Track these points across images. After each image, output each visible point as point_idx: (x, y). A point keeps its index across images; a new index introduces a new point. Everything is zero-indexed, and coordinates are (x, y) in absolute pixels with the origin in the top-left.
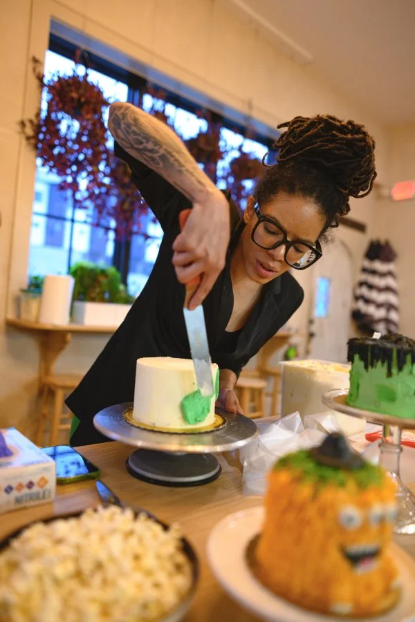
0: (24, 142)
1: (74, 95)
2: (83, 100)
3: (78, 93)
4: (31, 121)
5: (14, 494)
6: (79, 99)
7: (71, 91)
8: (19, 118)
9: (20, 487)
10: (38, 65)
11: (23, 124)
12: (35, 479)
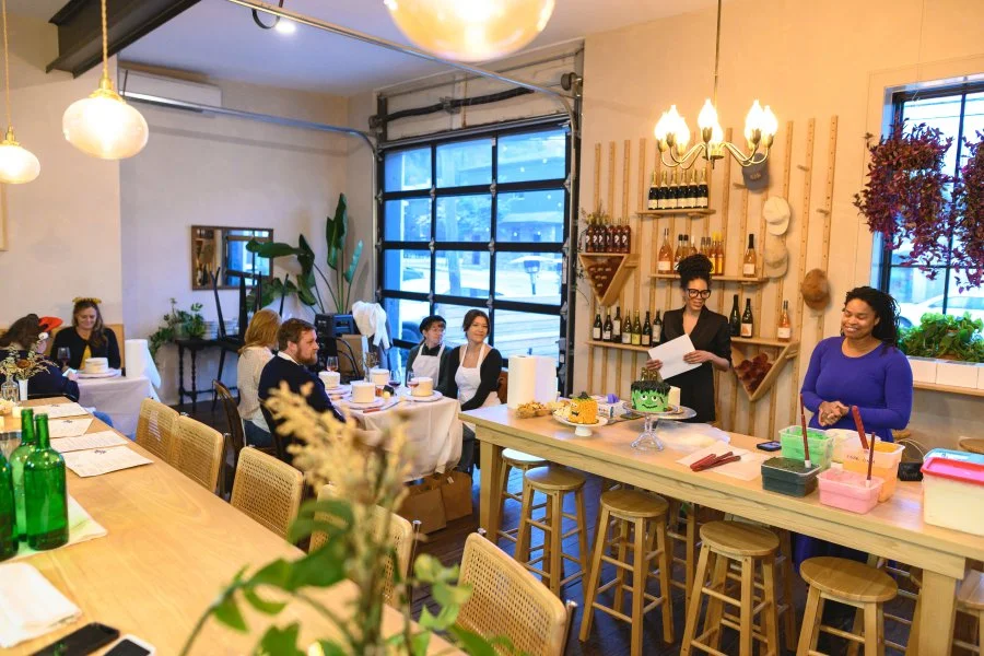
0: (859, 213)
4: (865, 191)
8: (854, 192)
10: (871, 140)
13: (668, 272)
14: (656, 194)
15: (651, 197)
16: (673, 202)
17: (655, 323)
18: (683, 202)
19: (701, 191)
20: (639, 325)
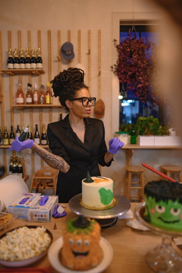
0: (113, 74)
1: (129, 50)
2: (132, 50)
3: (130, 49)
4: (115, 65)
5: (37, 217)
6: (131, 51)
7: (127, 49)
8: (111, 65)
9: (39, 216)
10: (116, 42)
11: (112, 67)
12: (43, 215)
13: (22, 104)
14: (12, 60)
15: (9, 62)
16: (23, 66)
17: (17, 132)
18: (29, 66)
19: (38, 60)
20: (7, 134)
